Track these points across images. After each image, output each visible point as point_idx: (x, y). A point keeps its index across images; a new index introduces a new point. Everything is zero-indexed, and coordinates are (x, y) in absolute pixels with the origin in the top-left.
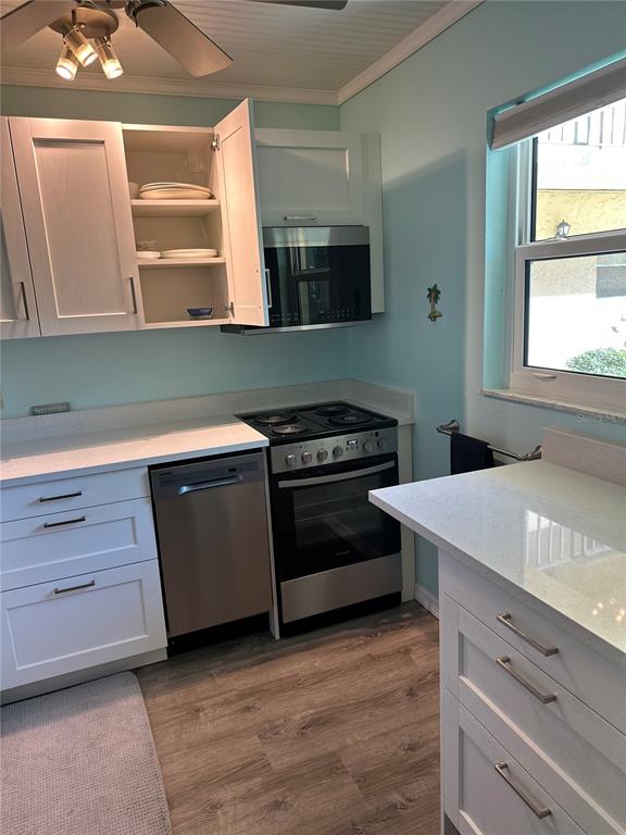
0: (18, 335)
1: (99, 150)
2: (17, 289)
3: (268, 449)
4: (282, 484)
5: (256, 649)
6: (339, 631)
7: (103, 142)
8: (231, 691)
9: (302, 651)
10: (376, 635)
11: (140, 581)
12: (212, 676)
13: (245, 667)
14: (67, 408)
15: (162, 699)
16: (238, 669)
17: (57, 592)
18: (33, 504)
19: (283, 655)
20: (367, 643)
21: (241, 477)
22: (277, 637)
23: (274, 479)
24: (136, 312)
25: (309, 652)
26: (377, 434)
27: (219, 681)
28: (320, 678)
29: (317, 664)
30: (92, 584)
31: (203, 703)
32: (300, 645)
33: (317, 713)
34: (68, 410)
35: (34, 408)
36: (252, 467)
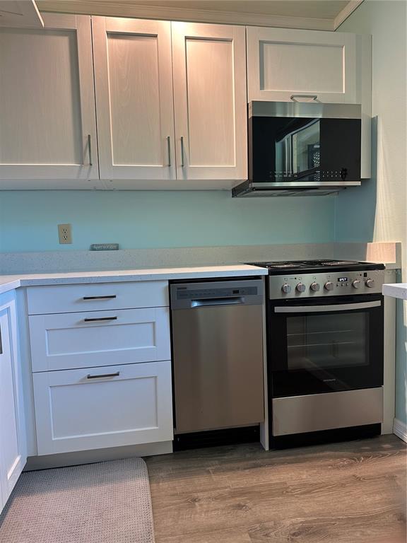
0: (83, 176)
1: (153, 42)
2: (85, 141)
3: (267, 277)
4: (278, 309)
5: (248, 456)
6: (322, 451)
7: (156, 36)
8: (226, 488)
9: (289, 463)
10: (359, 459)
11: (156, 377)
12: (208, 472)
13: (238, 468)
14: (117, 248)
15: (164, 485)
16: (231, 470)
17: (89, 377)
18: (78, 301)
19: (272, 464)
20: (351, 465)
21: (243, 299)
22: (267, 448)
23: (271, 304)
24: (170, 166)
25: (296, 465)
26: (365, 275)
27: (215, 478)
28: (309, 490)
29: (304, 477)
30: (118, 374)
31: (199, 494)
32: (288, 458)
33: (306, 522)
34: (117, 249)
35: (93, 245)
36: (253, 291)
